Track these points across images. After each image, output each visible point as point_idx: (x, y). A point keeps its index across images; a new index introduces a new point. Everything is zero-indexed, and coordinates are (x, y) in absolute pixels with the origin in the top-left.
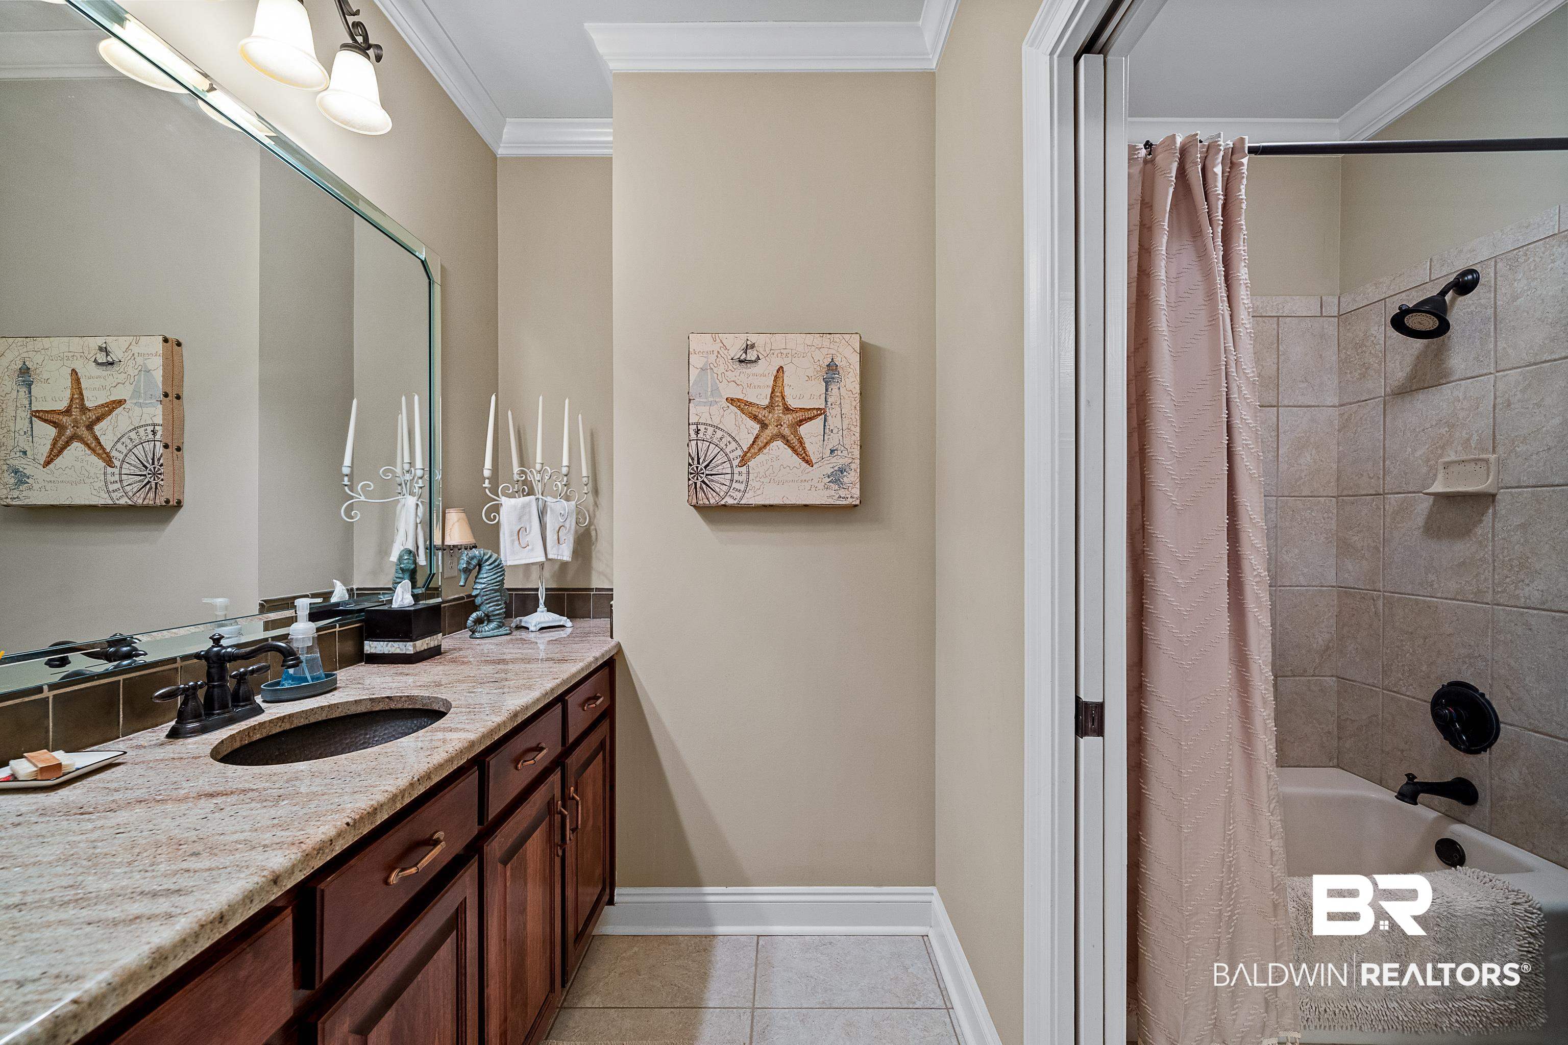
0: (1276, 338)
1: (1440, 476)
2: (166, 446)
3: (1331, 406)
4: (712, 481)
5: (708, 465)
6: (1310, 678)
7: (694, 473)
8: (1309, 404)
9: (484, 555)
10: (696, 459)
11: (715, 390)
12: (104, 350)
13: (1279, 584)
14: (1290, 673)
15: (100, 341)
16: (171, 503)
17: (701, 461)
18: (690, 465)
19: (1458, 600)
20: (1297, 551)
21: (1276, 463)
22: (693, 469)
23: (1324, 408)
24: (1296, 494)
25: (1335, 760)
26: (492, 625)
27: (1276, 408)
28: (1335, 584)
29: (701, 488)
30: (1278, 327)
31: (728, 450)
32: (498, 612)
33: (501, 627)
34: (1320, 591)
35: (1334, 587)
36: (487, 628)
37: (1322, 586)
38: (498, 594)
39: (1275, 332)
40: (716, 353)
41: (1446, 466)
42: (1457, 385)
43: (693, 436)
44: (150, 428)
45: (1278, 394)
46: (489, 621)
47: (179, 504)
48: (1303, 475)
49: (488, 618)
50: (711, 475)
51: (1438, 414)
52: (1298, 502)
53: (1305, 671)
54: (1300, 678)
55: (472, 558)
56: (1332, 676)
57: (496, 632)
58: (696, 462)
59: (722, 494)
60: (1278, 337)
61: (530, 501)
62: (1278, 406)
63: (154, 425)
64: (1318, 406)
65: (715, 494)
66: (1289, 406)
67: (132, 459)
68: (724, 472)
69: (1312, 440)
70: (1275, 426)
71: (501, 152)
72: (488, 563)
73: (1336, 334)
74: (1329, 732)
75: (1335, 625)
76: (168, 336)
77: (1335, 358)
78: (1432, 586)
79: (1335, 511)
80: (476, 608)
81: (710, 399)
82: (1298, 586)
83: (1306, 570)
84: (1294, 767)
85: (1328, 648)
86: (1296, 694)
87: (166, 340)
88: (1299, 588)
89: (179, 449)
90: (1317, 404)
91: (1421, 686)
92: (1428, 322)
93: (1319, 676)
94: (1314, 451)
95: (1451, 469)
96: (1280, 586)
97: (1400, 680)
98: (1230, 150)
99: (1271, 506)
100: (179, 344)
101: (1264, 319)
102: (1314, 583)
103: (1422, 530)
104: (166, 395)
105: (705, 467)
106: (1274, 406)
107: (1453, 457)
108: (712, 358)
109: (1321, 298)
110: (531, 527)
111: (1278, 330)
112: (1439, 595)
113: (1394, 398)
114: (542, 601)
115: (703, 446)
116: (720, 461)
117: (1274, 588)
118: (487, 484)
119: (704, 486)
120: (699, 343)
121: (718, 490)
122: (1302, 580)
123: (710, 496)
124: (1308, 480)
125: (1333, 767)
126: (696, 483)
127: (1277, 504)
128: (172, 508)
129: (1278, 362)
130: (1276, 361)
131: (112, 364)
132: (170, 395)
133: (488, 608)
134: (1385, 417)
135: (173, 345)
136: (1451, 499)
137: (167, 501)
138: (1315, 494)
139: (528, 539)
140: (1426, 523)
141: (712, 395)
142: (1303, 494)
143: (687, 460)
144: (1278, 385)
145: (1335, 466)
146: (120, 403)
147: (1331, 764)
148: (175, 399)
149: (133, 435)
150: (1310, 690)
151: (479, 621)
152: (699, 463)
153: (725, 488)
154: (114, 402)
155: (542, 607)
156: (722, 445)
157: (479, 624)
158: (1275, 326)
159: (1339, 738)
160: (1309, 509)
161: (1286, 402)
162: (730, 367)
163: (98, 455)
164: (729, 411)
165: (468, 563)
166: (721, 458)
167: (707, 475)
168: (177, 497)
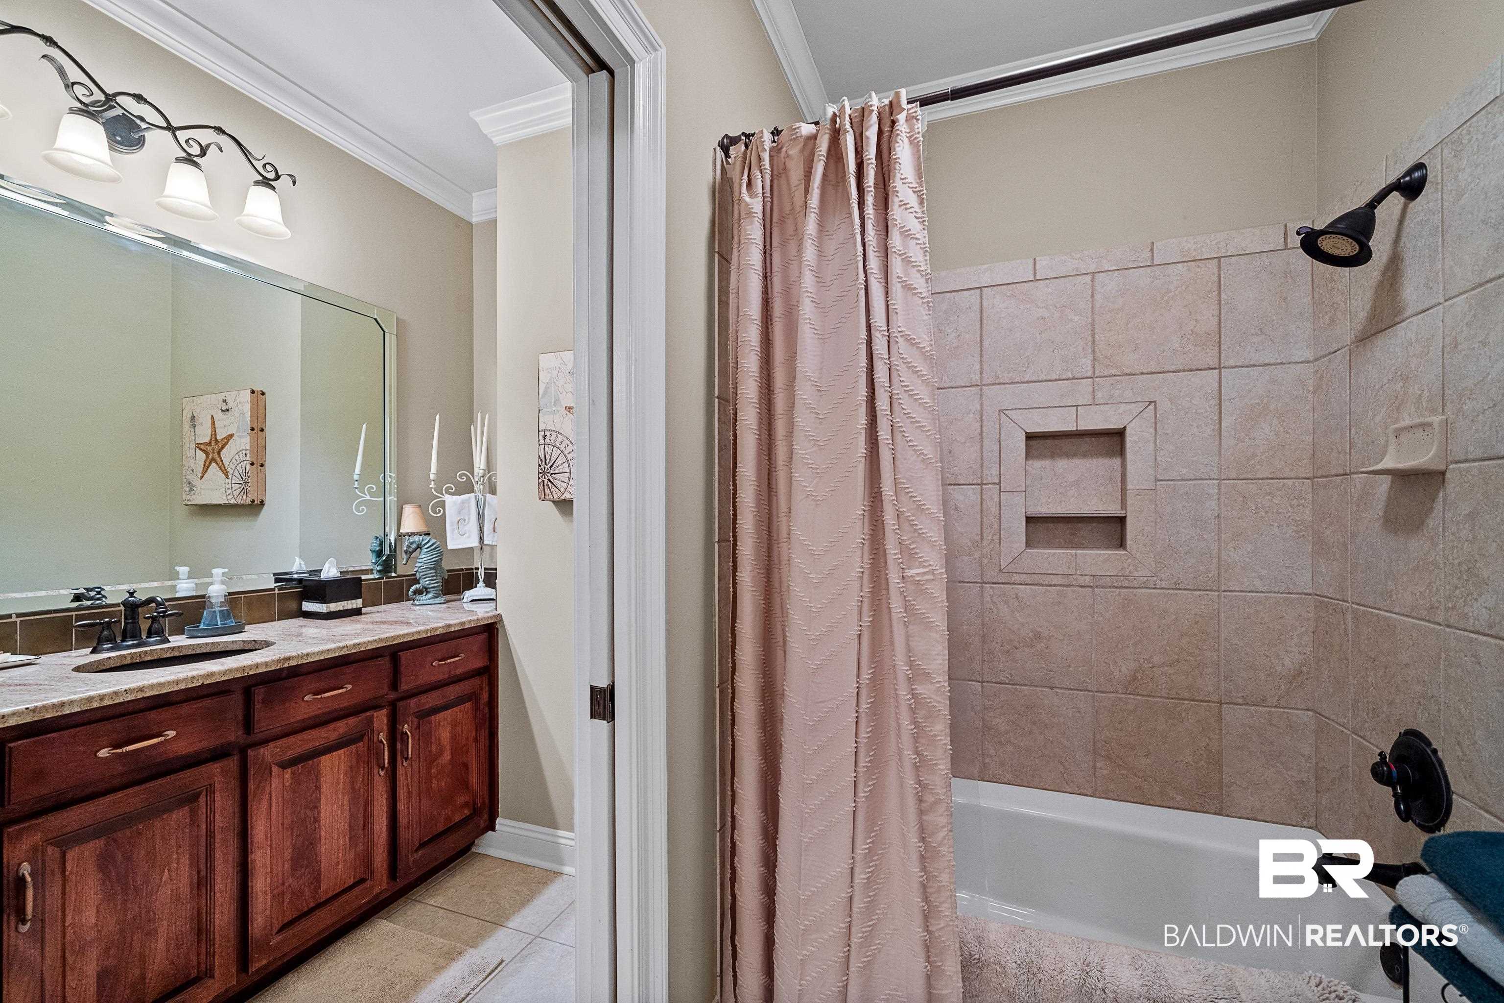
0: (1216, 284)
1: (1392, 449)
2: (252, 464)
3: (1302, 362)
4: (555, 479)
5: (552, 466)
6: (1273, 709)
7: (542, 473)
8: (1267, 361)
9: (423, 540)
10: (544, 460)
11: (557, 402)
12: (225, 401)
13: (1223, 589)
14: (1240, 701)
15: (222, 396)
16: (256, 502)
17: (547, 462)
18: (540, 466)
19: (1413, 618)
20: (1250, 547)
21: (1217, 439)
22: (541, 469)
23: (1291, 365)
24: (1250, 476)
25: (1312, 819)
26: (430, 595)
27: (1217, 370)
28: (1311, 591)
29: (548, 485)
30: (1219, 271)
31: (566, 452)
32: (433, 585)
33: (437, 597)
34: (1287, 599)
35: (1310, 594)
36: (424, 598)
37: (1289, 593)
38: (433, 571)
39: (1215, 277)
40: (557, 368)
41: (1398, 433)
42: (1410, 322)
43: (542, 441)
44: (244, 452)
45: (1220, 353)
46: (427, 593)
47: (262, 503)
48: (1259, 451)
49: (426, 590)
50: (555, 474)
51: (1393, 365)
52: (1251, 486)
53: (1264, 699)
54: (1257, 708)
55: (412, 543)
56: (1308, 710)
57: (431, 601)
58: (544, 463)
59: (562, 490)
60: (1220, 282)
61: (470, 498)
62: (1219, 368)
63: (246, 450)
64: (1282, 363)
65: (557, 490)
66: (1236, 367)
67: (236, 474)
68: (564, 471)
69: (1272, 407)
70: (1215, 393)
71: (474, 220)
72: (426, 546)
73: (1310, 269)
74: (1303, 782)
75: (1311, 643)
76: (254, 389)
77: (1307, 300)
78: (1391, 596)
79: (1310, 497)
80: (417, 581)
81: (554, 409)
82: (1252, 592)
83: (1264, 572)
84: (1248, 819)
85: (1300, 673)
86: (1250, 727)
87: (253, 392)
88: (1254, 594)
89: (262, 465)
90: (1279, 361)
91: (1383, 732)
92: (1344, 247)
93: (1285, 708)
94: (1275, 422)
95: (1402, 438)
96: (1225, 591)
97: (1366, 722)
98: (887, 108)
99: (1211, 491)
100: (263, 394)
101: (1198, 263)
102: (1277, 589)
103: (1381, 521)
104: (253, 429)
105: (550, 467)
106: (1215, 368)
107: (1407, 422)
108: (555, 373)
109: (1286, 226)
110: (469, 519)
111: (1219, 275)
112: (1397, 610)
113: (1357, 346)
114: (481, 579)
115: (549, 449)
116: (561, 462)
117: (1217, 593)
118: (432, 485)
119: (550, 483)
120: (547, 361)
121: (559, 487)
122: (1258, 584)
123: (554, 492)
124: (1266, 457)
125: (1309, 828)
126: (543, 481)
127: (1219, 489)
128: (255, 507)
129: (1220, 314)
130: (1216, 313)
131: (228, 410)
132: (256, 429)
133: (425, 582)
134: (1350, 373)
135: (258, 395)
136: (1406, 478)
137: (253, 501)
138: (1279, 475)
139: (466, 528)
140: (1385, 512)
141: (555, 405)
142: (1258, 476)
143: (536, 462)
144: (1220, 342)
145: (1309, 439)
146: (231, 436)
147: (1305, 823)
148: (259, 432)
149: (237, 457)
150: (1271, 725)
151: (419, 592)
152: (546, 464)
153: (564, 485)
154: (229, 435)
155: (481, 584)
156: (562, 448)
157: (419, 594)
158: (1215, 270)
159: (1317, 791)
160: (1269, 494)
161: (1232, 363)
162: (568, 380)
163: (222, 471)
164: (567, 418)
165: (408, 547)
166: (562, 459)
167: (552, 474)
168: (260, 498)
